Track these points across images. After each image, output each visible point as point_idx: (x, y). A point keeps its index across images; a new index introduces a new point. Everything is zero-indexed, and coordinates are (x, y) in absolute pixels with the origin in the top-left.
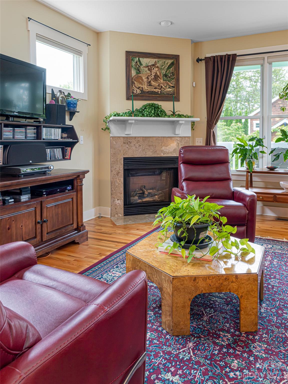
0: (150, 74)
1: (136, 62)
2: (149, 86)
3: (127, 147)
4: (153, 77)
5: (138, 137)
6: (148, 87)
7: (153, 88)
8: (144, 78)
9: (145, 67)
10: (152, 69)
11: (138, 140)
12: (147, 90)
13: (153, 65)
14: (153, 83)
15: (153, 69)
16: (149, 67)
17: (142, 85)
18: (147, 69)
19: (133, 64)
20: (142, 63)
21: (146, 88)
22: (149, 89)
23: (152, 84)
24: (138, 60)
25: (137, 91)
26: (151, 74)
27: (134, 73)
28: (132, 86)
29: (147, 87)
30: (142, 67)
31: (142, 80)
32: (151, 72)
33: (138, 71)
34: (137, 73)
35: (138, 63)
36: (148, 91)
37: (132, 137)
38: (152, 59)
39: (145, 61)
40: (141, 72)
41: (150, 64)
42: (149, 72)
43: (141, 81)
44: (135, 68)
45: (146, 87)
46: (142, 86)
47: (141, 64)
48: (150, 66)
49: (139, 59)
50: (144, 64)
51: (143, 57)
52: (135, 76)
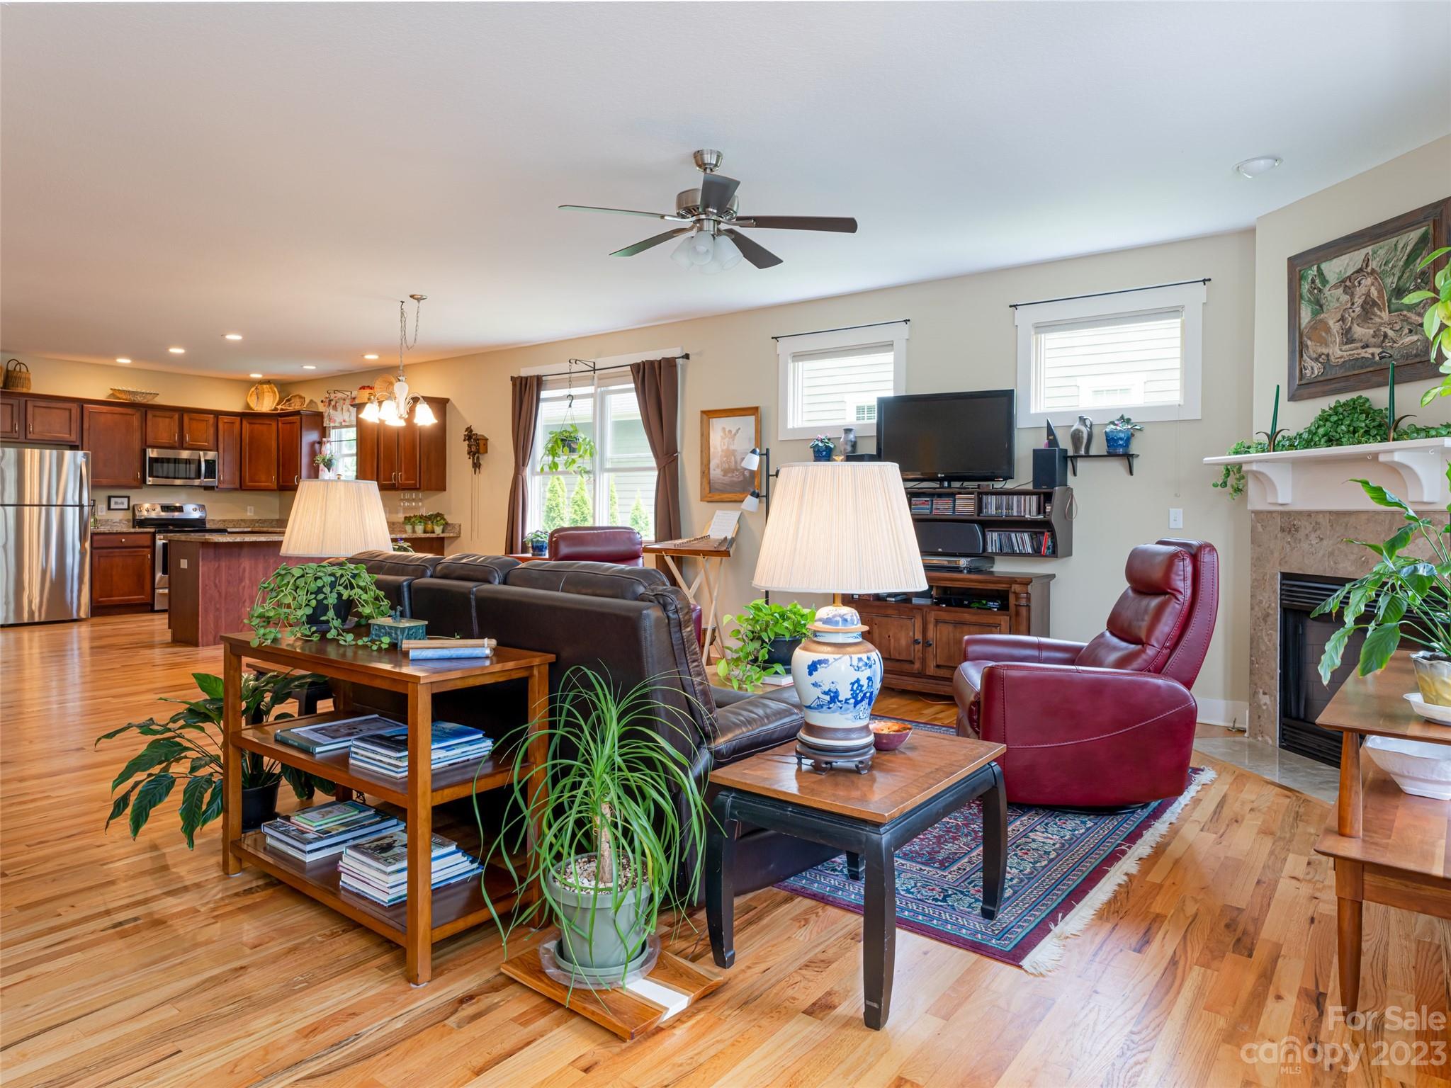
0: (1349, 305)
1: (1313, 281)
2: (1346, 343)
3: (1289, 543)
4: (1358, 310)
5: (1318, 512)
6: (1344, 348)
7: (1357, 348)
8: (1331, 323)
9: (1336, 286)
10: (1355, 286)
11: (1316, 523)
12: (1341, 357)
13: (1357, 272)
14: (1358, 331)
15: (1360, 284)
16: (1348, 283)
17: (1327, 345)
18: (1341, 290)
19: (1306, 287)
20: (1327, 278)
21: (1337, 352)
22: (1345, 353)
23: (1356, 336)
24: (1316, 273)
25: (1312, 368)
26: (1353, 304)
27: (1306, 315)
28: (1301, 356)
29: (1341, 350)
30: (1326, 290)
31: (1328, 330)
32: (1352, 295)
33: (1319, 306)
34: (1315, 314)
35: (1317, 281)
36: (1344, 362)
37: (1300, 513)
38: (1356, 252)
39: (1335, 268)
40: (1325, 307)
41: (1348, 274)
42: (1347, 297)
43: (1324, 334)
44: (1309, 301)
45: (1337, 349)
46: (1325, 351)
47: (1325, 281)
48: (1349, 278)
49: (1319, 269)
50: (1332, 278)
51: (1329, 258)
52: (1309, 322)
